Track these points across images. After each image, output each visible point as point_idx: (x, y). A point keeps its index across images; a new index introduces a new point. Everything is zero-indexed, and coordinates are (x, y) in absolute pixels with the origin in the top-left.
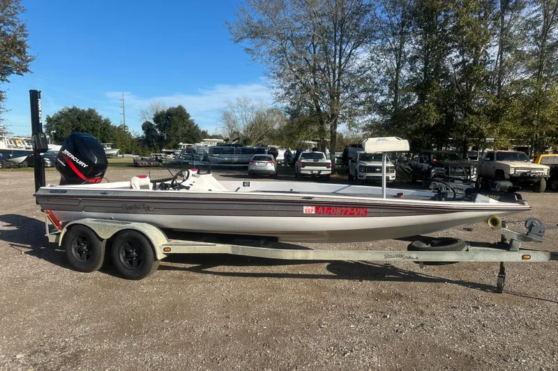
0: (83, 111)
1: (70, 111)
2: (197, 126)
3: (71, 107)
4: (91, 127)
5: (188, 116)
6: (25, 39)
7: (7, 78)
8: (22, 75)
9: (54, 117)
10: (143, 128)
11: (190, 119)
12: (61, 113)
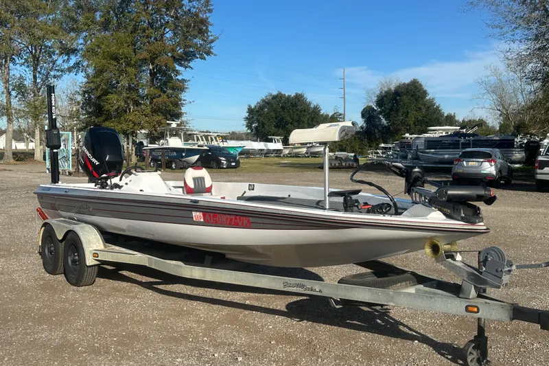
0: (289, 96)
1: (274, 97)
2: (438, 107)
3: (275, 93)
4: (296, 117)
5: (425, 93)
6: (208, 15)
7: (191, 64)
8: (204, 59)
9: (255, 107)
10: (363, 116)
11: (428, 98)
12: (263, 101)
